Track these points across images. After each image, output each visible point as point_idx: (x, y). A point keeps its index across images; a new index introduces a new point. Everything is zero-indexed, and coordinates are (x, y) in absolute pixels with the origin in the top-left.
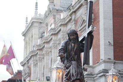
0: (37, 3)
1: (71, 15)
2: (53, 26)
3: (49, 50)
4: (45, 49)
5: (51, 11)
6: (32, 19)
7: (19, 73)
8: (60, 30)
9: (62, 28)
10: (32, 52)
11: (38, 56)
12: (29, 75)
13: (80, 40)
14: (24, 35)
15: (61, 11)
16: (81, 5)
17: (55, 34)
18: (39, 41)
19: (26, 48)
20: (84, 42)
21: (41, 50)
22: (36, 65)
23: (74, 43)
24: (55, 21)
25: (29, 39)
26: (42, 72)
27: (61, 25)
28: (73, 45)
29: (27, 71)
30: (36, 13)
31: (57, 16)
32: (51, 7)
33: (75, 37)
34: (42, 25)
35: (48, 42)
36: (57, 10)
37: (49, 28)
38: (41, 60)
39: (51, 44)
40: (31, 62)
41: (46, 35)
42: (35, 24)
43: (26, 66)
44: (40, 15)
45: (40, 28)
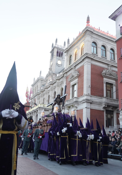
0: (41, 72)
1: (64, 74)
2: (51, 81)
4: (45, 92)
5: (50, 74)
6: (38, 78)
9: (57, 81)
10: (37, 93)
11: (40, 95)
14: (33, 86)
15: (56, 74)
16: (72, 69)
17: (52, 84)
18: (41, 88)
21: (42, 92)
22: (39, 99)
24: (52, 78)
25: (36, 87)
29: (33, 101)
30: (40, 76)
32: (51, 72)
35: (47, 88)
37: (48, 82)
38: (42, 96)
39: (49, 89)
40: (36, 97)
41: (46, 85)
42: (40, 81)
45: (42, 83)
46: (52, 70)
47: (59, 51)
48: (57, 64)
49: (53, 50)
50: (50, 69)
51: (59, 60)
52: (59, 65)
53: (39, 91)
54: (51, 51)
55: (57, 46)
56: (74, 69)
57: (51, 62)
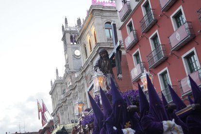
0: (57, 70)
1: (82, 74)
2: (71, 84)
3: (71, 101)
4: (67, 101)
5: (67, 74)
6: (55, 81)
7: (51, 121)
8: (76, 86)
9: (77, 84)
10: (59, 105)
11: (63, 107)
12: (59, 122)
13: (110, 57)
14: (51, 93)
15: (75, 72)
16: (88, 66)
17: (73, 89)
18: (62, 96)
19: (53, 103)
20: (114, 59)
21: (65, 102)
22: (62, 114)
23: (105, 60)
24: (72, 80)
25: (55, 96)
26: (68, 118)
27: (76, 82)
28: (105, 61)
29: (57, 119)
30: (57, 76)
31: (73, 76)
32: (67, 71)
33: (105, 54)
34: (63, 84)
35: (69, 96)
36: (72, 72)
37: (68, 86)
38: (66, 109)
39: (71, 97)
40: (59, 112)
41: (66, 91)
42: (58, 85)
43: (55, 116)
44: (60, 77)
45: (62, 87)
46: (70, 66)
47: (73, 35)
48: (74, 56)
49: (64, 36)
50: (67, 66)
51: (77, 48)
52: (78, 56)
53: (60, 102)
54: (63, 38)
55: (68, 29)
56: (91, 66)
57: (65, 54)
